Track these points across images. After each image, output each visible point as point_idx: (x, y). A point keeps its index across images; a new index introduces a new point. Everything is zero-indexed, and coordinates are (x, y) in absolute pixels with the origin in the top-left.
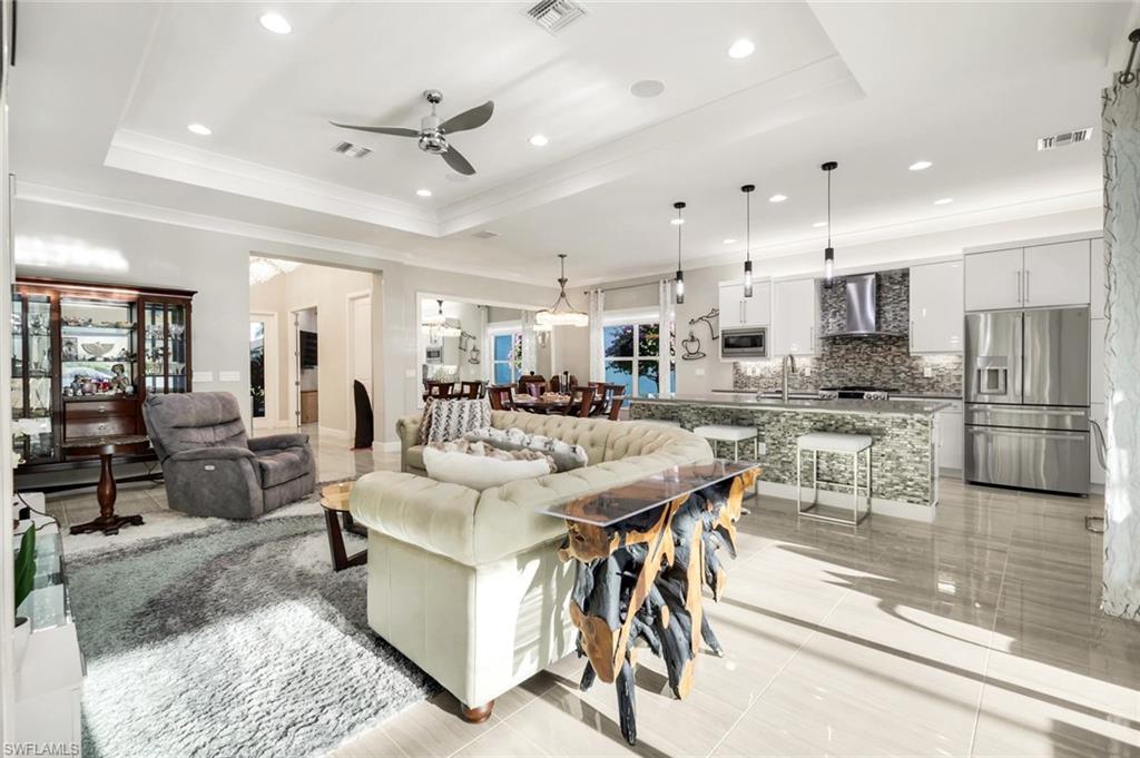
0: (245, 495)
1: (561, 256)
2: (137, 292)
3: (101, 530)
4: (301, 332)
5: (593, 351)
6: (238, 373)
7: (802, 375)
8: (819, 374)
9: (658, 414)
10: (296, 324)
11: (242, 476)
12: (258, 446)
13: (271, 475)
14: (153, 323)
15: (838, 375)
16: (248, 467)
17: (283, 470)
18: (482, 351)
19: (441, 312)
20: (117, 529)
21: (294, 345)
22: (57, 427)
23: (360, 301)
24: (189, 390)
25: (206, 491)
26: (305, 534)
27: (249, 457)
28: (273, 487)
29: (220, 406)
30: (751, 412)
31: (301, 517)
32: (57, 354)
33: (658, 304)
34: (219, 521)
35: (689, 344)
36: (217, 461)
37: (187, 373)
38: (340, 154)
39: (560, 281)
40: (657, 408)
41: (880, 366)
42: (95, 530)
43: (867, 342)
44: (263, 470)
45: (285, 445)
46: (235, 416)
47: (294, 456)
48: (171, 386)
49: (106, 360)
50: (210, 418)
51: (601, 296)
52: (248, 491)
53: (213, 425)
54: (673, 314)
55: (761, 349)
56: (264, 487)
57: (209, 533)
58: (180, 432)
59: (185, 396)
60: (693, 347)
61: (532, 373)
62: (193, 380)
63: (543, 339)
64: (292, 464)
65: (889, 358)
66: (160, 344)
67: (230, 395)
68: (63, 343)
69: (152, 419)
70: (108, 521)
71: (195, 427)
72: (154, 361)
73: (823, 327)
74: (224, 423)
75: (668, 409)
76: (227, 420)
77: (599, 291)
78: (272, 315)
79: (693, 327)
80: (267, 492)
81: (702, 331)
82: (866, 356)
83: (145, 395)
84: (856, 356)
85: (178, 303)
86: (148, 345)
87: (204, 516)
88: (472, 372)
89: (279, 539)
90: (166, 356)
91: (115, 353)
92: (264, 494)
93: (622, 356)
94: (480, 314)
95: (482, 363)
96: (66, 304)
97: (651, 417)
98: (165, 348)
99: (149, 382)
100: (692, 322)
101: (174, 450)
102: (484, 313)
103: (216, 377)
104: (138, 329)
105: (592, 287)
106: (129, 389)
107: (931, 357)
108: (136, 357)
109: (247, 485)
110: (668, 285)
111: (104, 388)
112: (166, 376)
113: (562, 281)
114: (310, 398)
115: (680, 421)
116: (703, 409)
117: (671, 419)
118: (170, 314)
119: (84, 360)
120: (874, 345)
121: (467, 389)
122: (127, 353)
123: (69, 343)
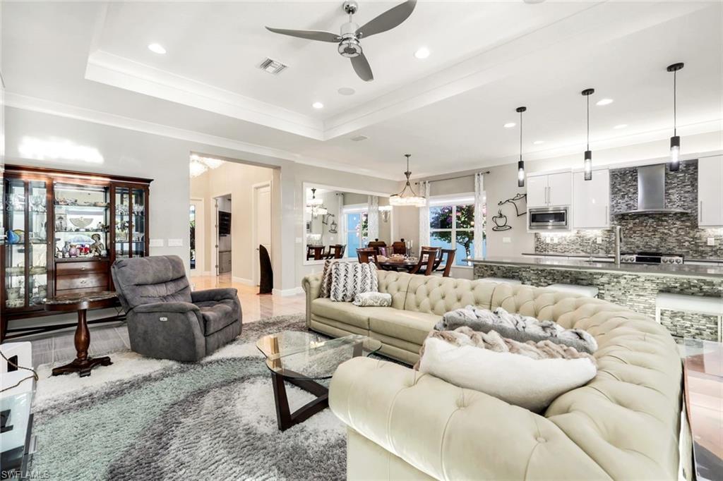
0: (192, 343)
1: (407, 156)
2: (109, 180)
3: (77, 371)
4: (220, 212)
5: (421, 225)
6: (181, 240)
7: (594, 242)
8: (609, 242)
9: (499, 273)
10: (216, 206)
11: (189, 326)
12: (199, 298)
13: (212, 325)
14: (122, 203)
15: (627, 243)
16: (194, 319)
17: (220, 319)
18: (339, 224)
19: (314, 197)
20: (90, 371)
21: (214, 221)
22: (51, 281)
23: (262, 190)
24: (147, 254)
25: (160, 338)
26: (242, 379)
27: (195, 311)
28: (213, 334)
29: (171, 268)
30: (591, 274)
31: (235, 360)
32: (51, 226)
33: (474, 191)
34: (170, 363)
35: (497, 219)
36: (168, 314)
37: (146, 240)
38: (262, 70)
39: (406, 173)
40: (498, 268)
41: (665, 237)
42: (72, 372)
43: (653, 218)
44: (205, 321)
45: (219, 297)
46: (182, 274)
47: (227, 307)
48: (134, 249)
49: (87, 230)
50: (163, 276)
51: (428, 185)
52: (194, 339)
53: (165, 282)
54: (485, 198)
55: (564, 223)
56: (206, 334)
57: (164, 375)
58: (140, 289)
59: (144, 259)
60: (501, 222)
61: (377, 240)
62: (150, 245)
63: (386, 217)
64: (227, 314)
65: (674, 230)
66: (126, 219)
67: (177, 257)
68: (57, 218)
69: (118, 278)
70: (83, 363)
71: (151, 284)
72: (122, 231)
73: (613, 206)
74: (173, 280)
75: (509, 270)
76: (175, 277)
77: (427, 182)
78: (201, 200)
79: (502, 207)
80: (208, 338)
81: (509, 210)
82: (651, 229)
83: (115, 258)
84: (643, 228)
85: (139, 188)
86: (118, 220)
87: (159, 358)
88: (332, 239)
89: (222, 385)
90: (130, 227)
91: (94, 225)
92: (206, 340)
93: (441, 228)
94: (338, 199)
95: (339, 232)
96: (58, 189)
97: (494, 275)
98: (130, 222)
99: (118, 247)
100: (501, 203)
101: (136, 304)
102: (340, 198)
103: (166, 242)
104: (111, 207)
105: (421, 179)
106: (104, 253)
107: (714, 230)
108: (109, 228)
109: (194, 335)
110: (482, 177)
111: (86, 251)
112: (130, 242)
113: (407, 174)
114: (225, 256)
115: (520, 279)
116: (542, 271)
117: (513, 278)
118: (133, 196)
119: (71, 230)
120: (659, 220)
121: (333, 251)
122: (103, 226)
123: (61, 218)
